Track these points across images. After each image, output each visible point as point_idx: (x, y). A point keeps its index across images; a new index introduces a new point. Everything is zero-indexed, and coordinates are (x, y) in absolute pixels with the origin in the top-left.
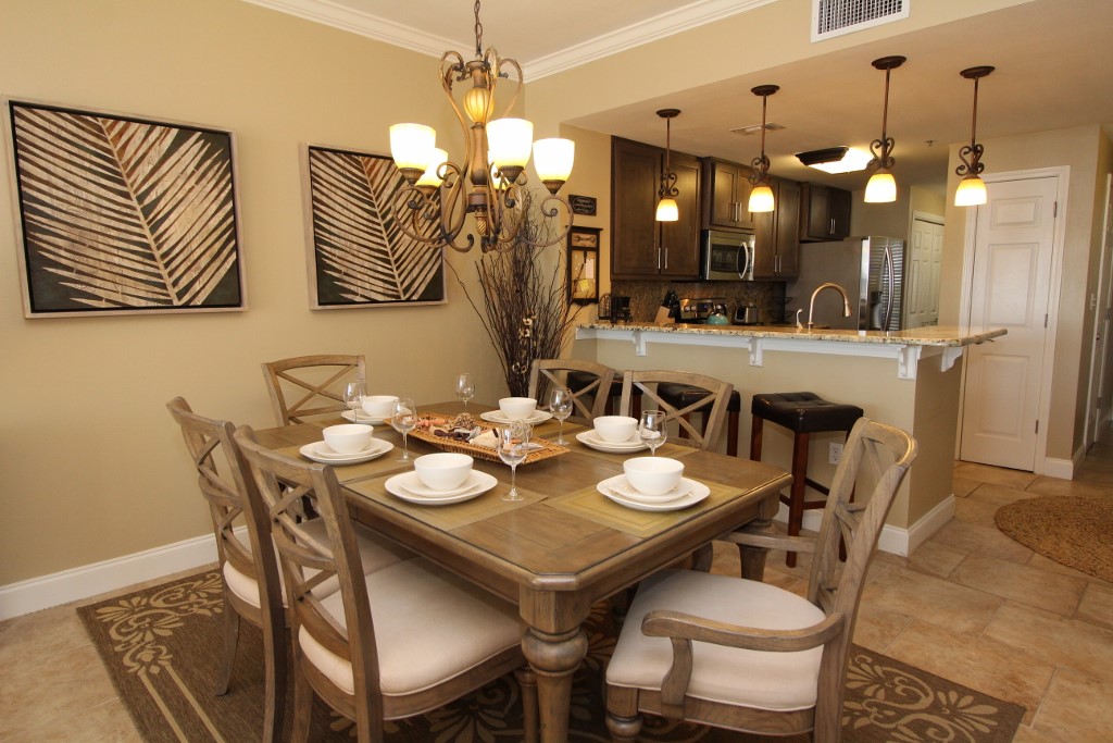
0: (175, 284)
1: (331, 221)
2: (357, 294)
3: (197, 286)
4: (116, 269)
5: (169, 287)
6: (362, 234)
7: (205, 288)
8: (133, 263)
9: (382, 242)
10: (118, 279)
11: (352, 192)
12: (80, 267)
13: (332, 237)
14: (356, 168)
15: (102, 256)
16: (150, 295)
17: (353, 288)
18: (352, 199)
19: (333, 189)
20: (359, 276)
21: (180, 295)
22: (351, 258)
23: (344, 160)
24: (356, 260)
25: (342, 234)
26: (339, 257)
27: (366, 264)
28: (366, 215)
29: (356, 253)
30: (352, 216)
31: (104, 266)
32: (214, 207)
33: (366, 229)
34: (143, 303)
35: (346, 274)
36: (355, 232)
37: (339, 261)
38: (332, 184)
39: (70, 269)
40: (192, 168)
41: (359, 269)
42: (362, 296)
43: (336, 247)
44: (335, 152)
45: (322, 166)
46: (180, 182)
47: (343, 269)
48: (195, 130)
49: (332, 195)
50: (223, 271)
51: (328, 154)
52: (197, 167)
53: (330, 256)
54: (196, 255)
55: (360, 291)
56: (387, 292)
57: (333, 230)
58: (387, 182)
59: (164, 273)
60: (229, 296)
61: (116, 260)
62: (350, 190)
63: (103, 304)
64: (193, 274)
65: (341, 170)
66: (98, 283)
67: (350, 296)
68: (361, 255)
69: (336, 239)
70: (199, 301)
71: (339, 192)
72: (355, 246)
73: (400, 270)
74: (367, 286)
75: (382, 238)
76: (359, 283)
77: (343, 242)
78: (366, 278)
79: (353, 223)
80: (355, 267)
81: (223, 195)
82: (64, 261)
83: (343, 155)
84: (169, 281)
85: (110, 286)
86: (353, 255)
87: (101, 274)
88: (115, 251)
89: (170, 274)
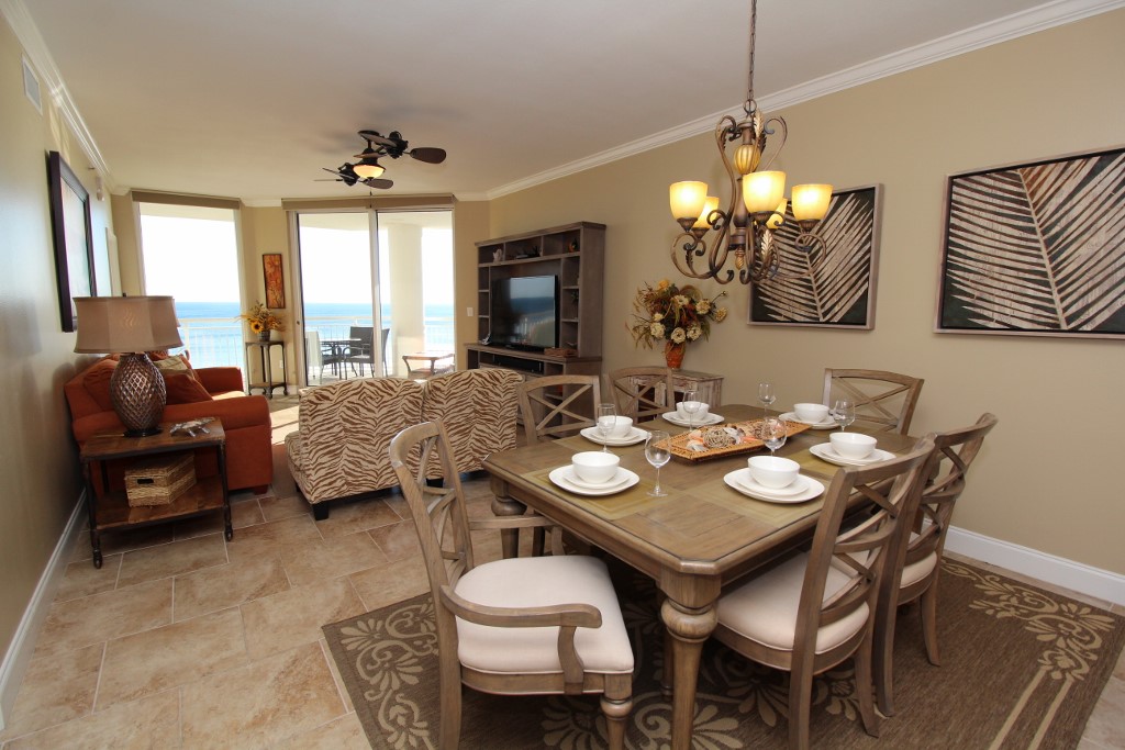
0: (822, 307)
1: (969, 245)
2: (992, 320)
3: (836, 309)
4: (791, 297)
5: (819, 309)
6: (1008, 255)
7: (842, 310)
8: (800, 293)
9: (1041, 261)
10: (791, 303)
11: (1001, 210)
12: (774, 296)
13: (968, 261)
14: (1011, 184)
15: (785, 289)
16: (807, 314)
17: (986, 313)
18: (1000, 219)
19: (976, 212)
20: (997, 300)
21: (825, 315)
22: (989, 281)
23: (995, 179)
24: (996, 284)
25: (981, 257)
26: (972, 281)
27: (1010, 287)
28: (1017, 233)
29: (997, 276)
30: (997, 236)
31: (786, 295)
32: (857, 248)
33: (1015, 249)
34: (802, 319)
35: (979, 298)
36: (999, 253)
37: (973, 285)
38: (975, 208)
39: (769, 297)
40: (844, 222)
41: (998, 292)
42: (997, 322)
43: (970, 271)
44: (983, 174)
45: (965, 192)
46: (835, 234)
47: (977, 294)
48: (850, 193)
49: (972, 218)
50: (856, 297)
51: (975, 178)
52: (848, 221)
53: (961, 281)
54: (839, 286)
55: (996, 316)
56: (1037, 319)
57: (969, 254)
58: (1059, 188)
59: (817, 299)
60: (857, 317)
61: (792, 291)
62: (998, 210)
63: (782, 319)
64: (835, 299)
65: (990, 191)
66: (781, 305)
67: (980, 322)
68: (1003, 278)
69: (972, 262)
70: (836, 320)
71: (983, 214)
72: (996, 269)
73: (1063, 294)
74: (1008, 311)
75: (1041, 257)
76: (996, 308)
77: (981, 265)
78: (1008, 303)
79: (997, 244)
80: (993, 291)
81: (865, 238)
82: (768, 293)
83: (994, 175)
84: (819, 304)
85: (786, 307)
86: (992, 278)
87: (783, 300)
88: (792, 286)
89: (821, 300)
